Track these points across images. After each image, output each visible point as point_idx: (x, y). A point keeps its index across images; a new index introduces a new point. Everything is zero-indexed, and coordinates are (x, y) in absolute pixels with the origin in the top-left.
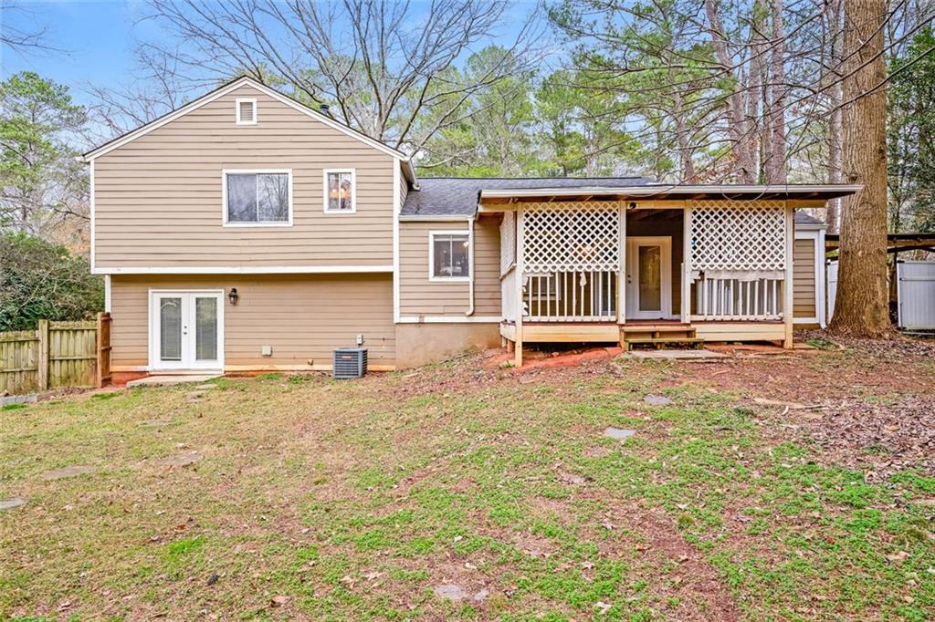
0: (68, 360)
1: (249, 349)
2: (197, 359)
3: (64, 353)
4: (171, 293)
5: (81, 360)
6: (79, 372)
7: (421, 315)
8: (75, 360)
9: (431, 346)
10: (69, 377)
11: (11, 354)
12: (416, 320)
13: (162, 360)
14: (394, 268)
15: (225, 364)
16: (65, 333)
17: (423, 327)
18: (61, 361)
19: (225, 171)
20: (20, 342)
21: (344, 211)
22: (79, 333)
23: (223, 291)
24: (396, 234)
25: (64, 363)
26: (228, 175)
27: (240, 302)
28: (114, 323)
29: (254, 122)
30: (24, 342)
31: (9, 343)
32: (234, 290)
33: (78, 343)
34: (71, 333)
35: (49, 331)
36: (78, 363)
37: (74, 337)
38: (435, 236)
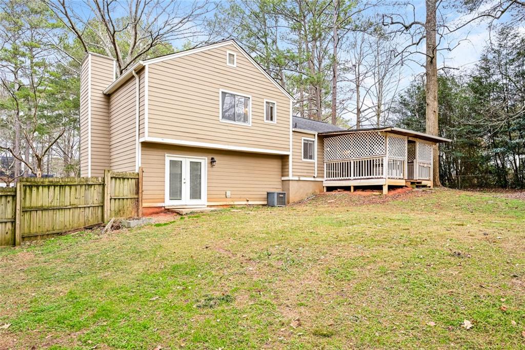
0: (119, 199)
1: (218, 193)
2: (190, 198)
3: (117, 194)
4: (176, 157)
5: (127, 199)
6: (125, 207)
7: (299, 176)
8: (123, 199)
9: (302, 191)
10: (120, 211)
11: (83, 194)
12: (297, 179)
13: (170, 199)
14: (290, 153)
15: (208, 201)
16: (118, 180)
17: (300, 182)
18: (115, 199)
19: (221, 90)
20: (89, 185)
21: (271, 122)
22: (126, 180)
23: (207, 158)
24: (291, 137)
25: (117, 201)
26: (223, 92)
27: (216, 165)
29: (235, 66)
30: (92, 185)
31: (81, 185)
32: (213, 159)
33: (126, 187)
34: (121, 179)
36: (125, 200)
37: (123, 183)
38: (304, 140)
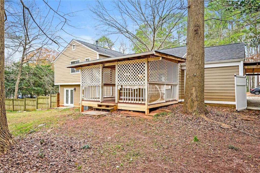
2: (71, 103)
4: (67, 89)
8: (54, 102)
10: (53, 106)
13: (66, 103)
15: (74, 105)
26: (71, 62)
27: (76, 91)
28: (60, 95)
29: (75, 49)
30: (47, 98)
32: (75, 88)
34: (54, 97)
35: (51, 96)
